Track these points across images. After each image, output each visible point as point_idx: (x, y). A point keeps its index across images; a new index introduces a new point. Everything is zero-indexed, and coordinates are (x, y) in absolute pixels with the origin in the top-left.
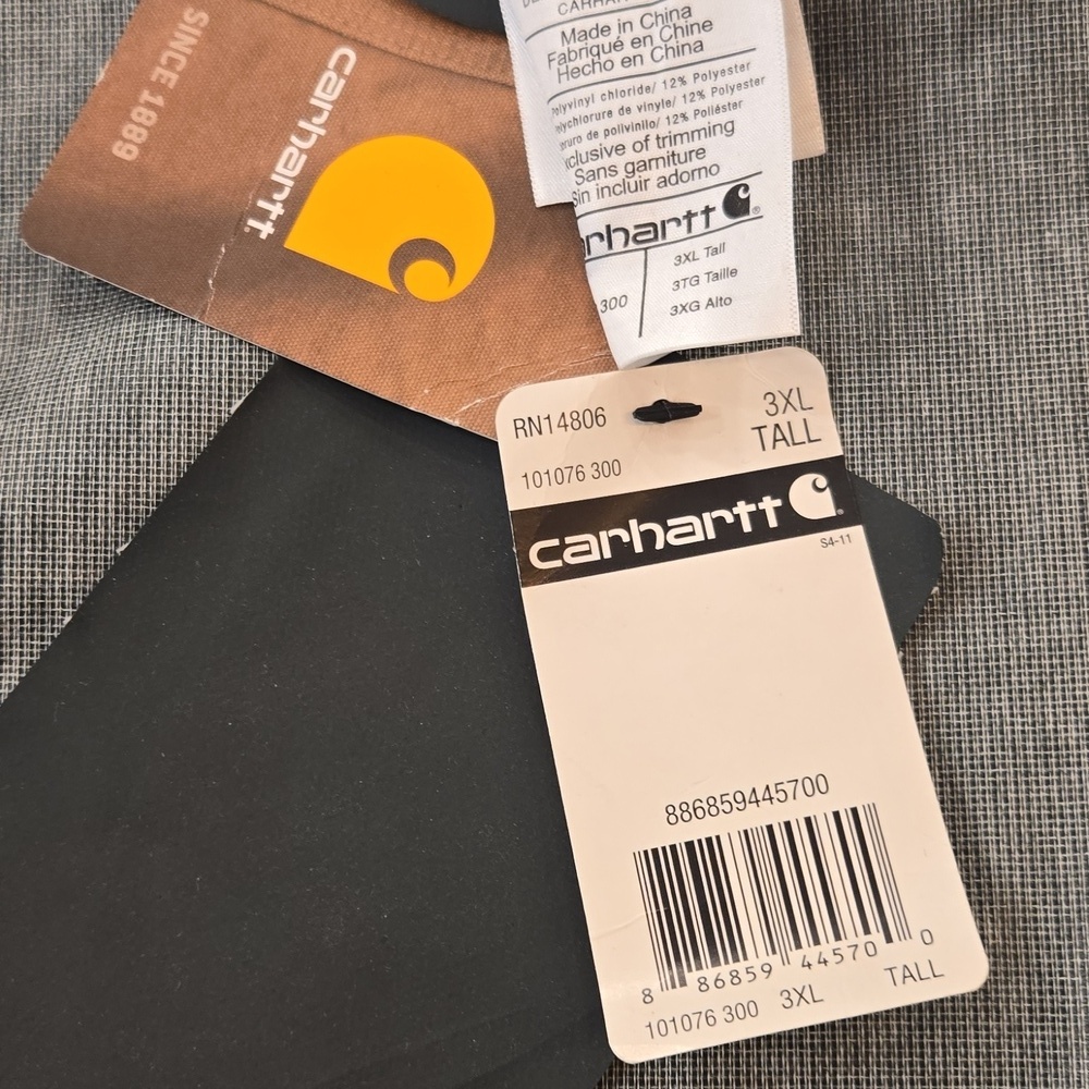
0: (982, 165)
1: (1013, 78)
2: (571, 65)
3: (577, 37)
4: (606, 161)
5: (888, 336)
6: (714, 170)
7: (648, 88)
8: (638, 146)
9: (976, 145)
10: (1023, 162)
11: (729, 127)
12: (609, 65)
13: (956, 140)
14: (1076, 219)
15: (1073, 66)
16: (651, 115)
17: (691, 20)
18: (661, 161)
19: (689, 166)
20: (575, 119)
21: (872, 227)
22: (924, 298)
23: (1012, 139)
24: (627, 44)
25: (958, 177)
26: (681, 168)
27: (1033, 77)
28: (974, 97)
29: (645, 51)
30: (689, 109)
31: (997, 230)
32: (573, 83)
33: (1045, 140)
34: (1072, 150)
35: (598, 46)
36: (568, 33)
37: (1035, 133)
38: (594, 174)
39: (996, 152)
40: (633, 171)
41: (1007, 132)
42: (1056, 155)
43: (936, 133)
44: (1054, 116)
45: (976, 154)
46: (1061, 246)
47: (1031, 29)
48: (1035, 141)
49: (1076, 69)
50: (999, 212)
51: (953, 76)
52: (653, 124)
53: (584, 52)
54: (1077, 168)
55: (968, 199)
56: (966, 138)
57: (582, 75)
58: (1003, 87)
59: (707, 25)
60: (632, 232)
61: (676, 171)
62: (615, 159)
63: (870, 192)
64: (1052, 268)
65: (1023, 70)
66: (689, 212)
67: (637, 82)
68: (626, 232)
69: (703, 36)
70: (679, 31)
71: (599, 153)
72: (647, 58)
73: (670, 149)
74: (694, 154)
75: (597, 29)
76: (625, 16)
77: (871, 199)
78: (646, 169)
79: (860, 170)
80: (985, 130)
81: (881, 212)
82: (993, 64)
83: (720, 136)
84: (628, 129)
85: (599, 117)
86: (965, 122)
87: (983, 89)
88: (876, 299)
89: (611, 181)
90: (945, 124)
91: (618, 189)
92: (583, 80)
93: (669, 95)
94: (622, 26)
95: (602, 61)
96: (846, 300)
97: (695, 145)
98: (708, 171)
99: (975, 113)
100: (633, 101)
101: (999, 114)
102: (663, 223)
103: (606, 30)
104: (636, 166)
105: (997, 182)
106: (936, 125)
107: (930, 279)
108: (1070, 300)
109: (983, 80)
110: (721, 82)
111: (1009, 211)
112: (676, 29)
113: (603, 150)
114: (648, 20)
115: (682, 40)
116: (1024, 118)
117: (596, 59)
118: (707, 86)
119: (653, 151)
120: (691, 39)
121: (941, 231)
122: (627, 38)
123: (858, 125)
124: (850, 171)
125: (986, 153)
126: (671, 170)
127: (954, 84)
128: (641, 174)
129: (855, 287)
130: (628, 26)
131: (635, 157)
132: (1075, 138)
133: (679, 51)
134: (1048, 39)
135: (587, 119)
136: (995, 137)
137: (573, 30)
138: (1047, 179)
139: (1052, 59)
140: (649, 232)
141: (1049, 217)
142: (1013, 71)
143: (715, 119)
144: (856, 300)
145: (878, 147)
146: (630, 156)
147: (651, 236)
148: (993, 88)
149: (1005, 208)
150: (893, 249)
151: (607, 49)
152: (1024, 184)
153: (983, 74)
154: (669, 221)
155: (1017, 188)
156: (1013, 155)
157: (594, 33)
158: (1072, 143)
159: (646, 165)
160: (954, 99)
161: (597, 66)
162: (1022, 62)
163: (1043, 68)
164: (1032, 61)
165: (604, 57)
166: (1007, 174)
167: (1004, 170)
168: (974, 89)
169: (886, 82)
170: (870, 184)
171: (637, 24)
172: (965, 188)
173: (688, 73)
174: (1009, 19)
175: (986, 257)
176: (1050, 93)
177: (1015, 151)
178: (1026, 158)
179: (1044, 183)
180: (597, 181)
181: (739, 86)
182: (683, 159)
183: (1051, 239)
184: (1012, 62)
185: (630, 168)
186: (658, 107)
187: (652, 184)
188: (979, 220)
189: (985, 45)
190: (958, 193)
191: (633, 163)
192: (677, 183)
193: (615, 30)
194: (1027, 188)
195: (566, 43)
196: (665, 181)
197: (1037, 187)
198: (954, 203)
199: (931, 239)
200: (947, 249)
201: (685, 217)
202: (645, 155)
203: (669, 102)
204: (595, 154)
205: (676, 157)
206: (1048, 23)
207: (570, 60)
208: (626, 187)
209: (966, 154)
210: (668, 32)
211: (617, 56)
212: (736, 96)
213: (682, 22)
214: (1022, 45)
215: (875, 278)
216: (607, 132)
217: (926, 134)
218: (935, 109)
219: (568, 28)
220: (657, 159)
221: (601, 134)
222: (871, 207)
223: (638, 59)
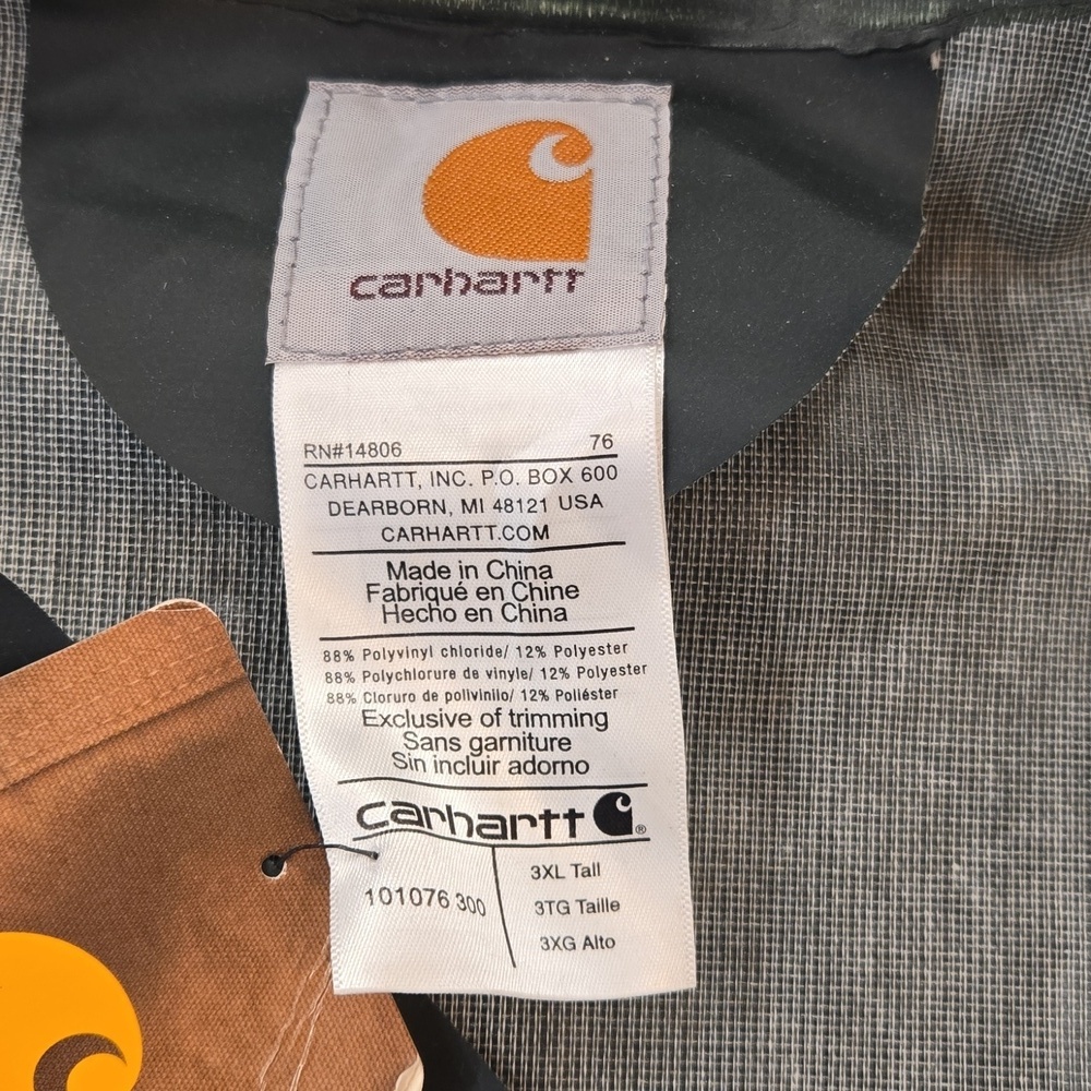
0: (885, 770)
1: (930, 672)
2: (402, 606)
3: (408, 573)
4: (446, 731)
5: (757, 980)
6: (582, 767)
7: (499, 652)
8: (487, 720)
9: (880, 746)
10: (933, 772)
11: (601, 719)
12: (450, 615)
13: (858, 736)
14: (989, 851)
15: (999, 666)
16: (503, 685)
17: (551, 583)
18: (515, 742)
19: (550, 756)
20: (406, 672)
21: (749, 833)
22: (805, 933)
23: (923, 743)
24: (472, 593)
25: (856, 782)
26: (540, 756)
27: (953, 674)
28: (883, 688)
29: (495, 605)
30: (550, 687)
31: (896, 854)
32: (404, 627)
33: (961, 750)
34: (991, 766)
35: (435, 589)
36: (397, 567)
37: (950, 740)
38: (431, 744)
39: (903, 757)
40: (480, 748)
41: (918, 734)
42: (972, 770)
43: (835, 724)
44: (973, 723)
45: (880, 755)
46: (970, 884)
47: (956, 617)
48: (950, 750)
49: (1002, 670)
50: (901, 831)
51: (861, 658)
52: (506, 696)
53: (418, 592)
54: (995, 789)
55: (866, 811)
56: (869, 736)
57: (416, 621)
58: (918, 681)
59: (571, 592)
60: (476, 822)
61: (534, 757)
62: (457, 730)
63: (751, 786)
64: (958, 912)
65: (942, 663)
66: (548, 812)
67: (486, 642)
68: (470, 821)
69: (566, 603)
70: (536, 593)
71: (438, 719)
72: (497, 614)
73: (528, 731)
74: (556, 743)
75: (433, 568)
76: (468, 559)
77: (750, 796)
78: (495, 748)
79: (740, 758)
80: (893, 728)
81: (762, 814)
82: (908, 652)
83: (588, 729)
84: (475, 698)
85: (438, 675)
86: (870, 716)
87: (895, 680)
88: (747, 930)
89: (452, 757)
90: (847, 716)
91: (460, 768)
92: (416, 627)
93: (525, 665)
94: (465, 571)
95: (442, 609)
96: (711, 928)
97: (559, 732)
98: (575, 768)
99: (883, 707)
100: (482, 664)
101: (911, 712)
102: (513, 818)
103: (443, 571)
104: (484, 743)
105: (902, 793)
106: (835, 714)
107: (813, 909)
108: (976, 956)
109: (896, 670)
110: (589, 662)
111: (912, 831)
112: (532, 590)
113: (444, 717)
114: (497, 569)
115: (541, 605)
116: (939, 720)
117: (434, 604)
118: (572, 664)
119: (505, 729)
120: (552, 605)
121: (831, 847)
122: (471, 585)
123: (743, 701)
124: (729, 757)
125: (891, 757)
126: (528, 755)
127: (861, 668)
128: (489, 753)
129: (723, 910)
130: (471, 571)
131: (484, 733)
132: (996, 753)
133: (536, 616)
134: (974, 632)
135: (422, 675)
136: (903, 738)
137: (403, 564)
138: (959, 797)
139: (977, 656)
140: (496, 827)
141: (958, 844)
142: (930, 662)
143: (583, 706)
144: (723, 929)
145: (765, 731)
146: (477, 729)
147: (498, 832)
148: (907, 681)
149: (908, 827)
150: (772, 864)
151: (447, 595)
152: (933, 800)
153: (896, 661)
154: (521, 817)
155: (925, 805)
156: (922, 763)
157: (430, 572)
158: (991, 757)
159: (496, 744)
160: (860, 688)
161: (435, 613)
162: (942, 654)
163: (965, 665)
164: (954, 654)
165: (443, 605)
166: (913, 785)
167: (910, 780)
168: (884, 678)
169: (783, 656)
170: (751, 777)
171: (482, 571)
172: (863, 796)
173: (548, 644)
174: (932, 601)
175: (881, 888)
176: (971, 694)
177: (926, 758)
178: (937, 769)
179: (955, 801)
180: (435, 752)
181: (613, 671)
182: (542, 746)
183: (958, 873)
184: (931, 653)
185: (476, 744)
186: (511, 676)
187: (503, 768)
188: (877, 839)
189: (901, 628)
190: (855, 801)
191: (480, 739)
192: (534, 772)
193: (455, 572)
194: (936, 805)
195: (393, 577)
196: (519, 768)
197: (947, 806)
198: (849, 814)
199: (819, 856)
200: (836, 871)
201: (541, 817)
202: (496, 732)
203: (524, 674)
204: (433, 720)
205: (534, 741)
206: (975, 613)
207: (400, 599)
208: (469, 767)
209: (868, 755)
210: (522, 592)
211: (460, 606)
212: (610, 683)
213: (539, 583)
214: (944, 635)
215: (748, 901)
216: (448, 697)
217: (823, 723)
218: (837, 695)
219: (396, 560)
220: (510, 739)
221: (442, 697)
222: (750, 805)
223: (486, 613)
